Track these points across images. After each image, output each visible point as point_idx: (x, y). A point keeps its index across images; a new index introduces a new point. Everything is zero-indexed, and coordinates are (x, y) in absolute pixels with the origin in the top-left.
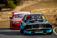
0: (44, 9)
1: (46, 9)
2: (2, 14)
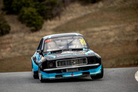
0: (112, 26)
1: (116, 26)
2: (10, 41)
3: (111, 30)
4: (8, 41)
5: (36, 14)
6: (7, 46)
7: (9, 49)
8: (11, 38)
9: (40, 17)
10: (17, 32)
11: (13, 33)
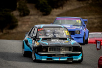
2: (29, 20)
3: (95, 19)
4: (27, 20)
5: (47, 4)
6: (27, 23)
7: (27, 25)
8: (29, 18)
9: (49, 6)
10: (34, 15)
11: (31, 15)
